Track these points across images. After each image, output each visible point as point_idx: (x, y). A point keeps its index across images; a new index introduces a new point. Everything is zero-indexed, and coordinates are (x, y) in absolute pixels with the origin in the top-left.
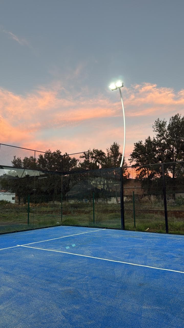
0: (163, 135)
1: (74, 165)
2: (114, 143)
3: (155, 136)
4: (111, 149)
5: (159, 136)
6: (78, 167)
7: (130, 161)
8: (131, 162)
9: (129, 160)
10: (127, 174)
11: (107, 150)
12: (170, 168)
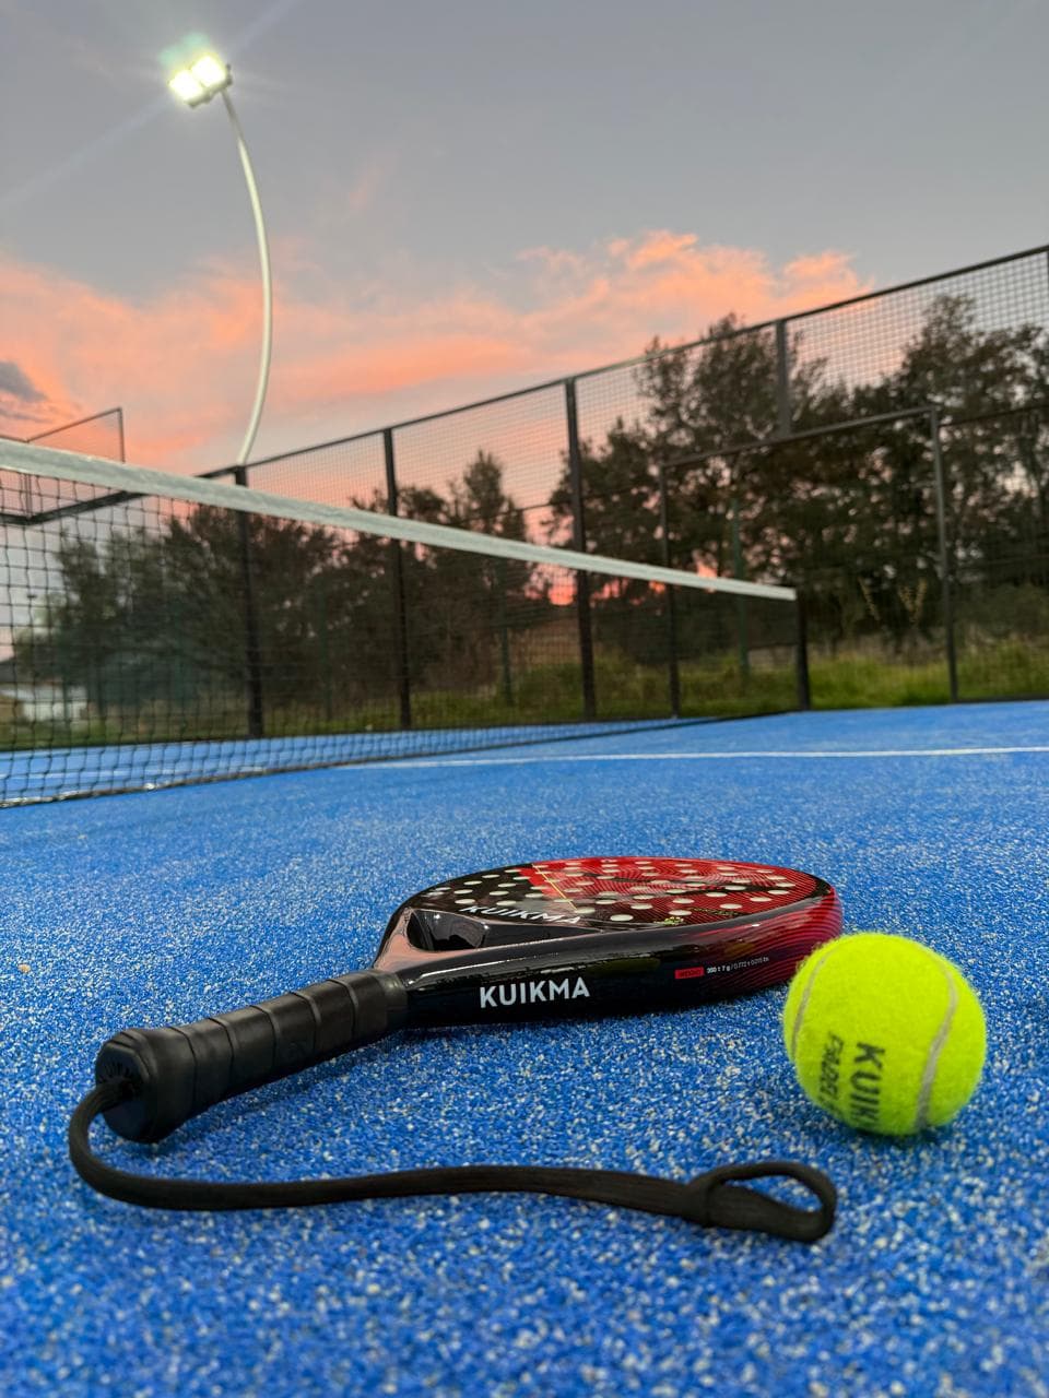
0: (674, 409)
1: (323, 558)
2: (481, 454)
3: (644, 414)
4: (468, 481)
5: (659, 413)
6: (337, 564)
7: (546, 529)
8: (550, 534)
9: (543, 524)
10: (540, 586)
11: (452, 485)
12: (705, 551)
